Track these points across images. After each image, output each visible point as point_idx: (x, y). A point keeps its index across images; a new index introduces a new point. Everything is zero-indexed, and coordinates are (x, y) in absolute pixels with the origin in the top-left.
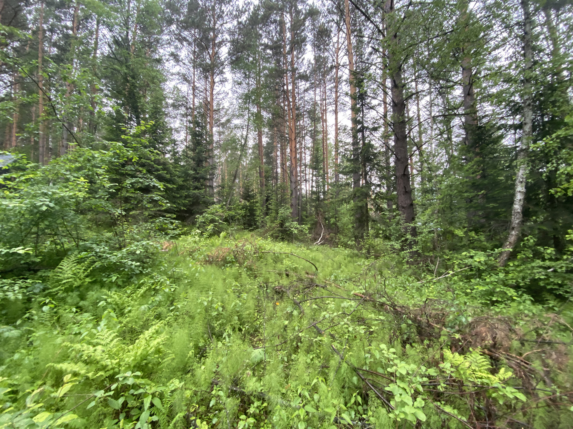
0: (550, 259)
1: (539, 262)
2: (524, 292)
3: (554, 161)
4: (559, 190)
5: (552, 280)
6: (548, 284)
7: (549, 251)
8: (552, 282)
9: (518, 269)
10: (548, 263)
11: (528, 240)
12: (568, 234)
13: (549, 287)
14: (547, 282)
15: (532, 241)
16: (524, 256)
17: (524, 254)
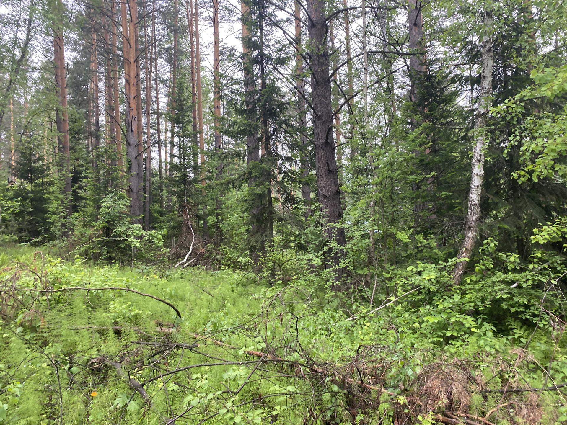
0: (514, 270)
1: (500, 276)
2: (484, 320)
3: (517, 133)
4: (523, 173)
5: (516, 299)
6: (512, 306)
7: (512, 259)
8: (517, 302)
9: (477, 287)
10: (511, 276)
11: (487, 243)
12: (533, 234)
13: (513, 310)
14: (511, 302)
15: (492, 245)
16: (484, 267)
17: (484, 265)
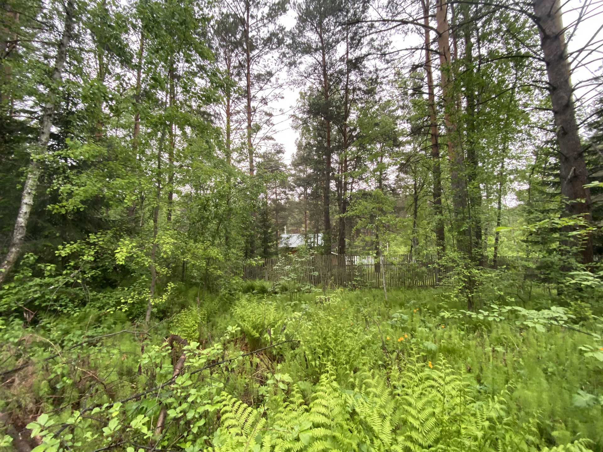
0: (50, 276)
1: (38, 280)
4: (57, 207)
6: (44, 302)
7: (49, 268)
8: (48, 299)
9: (14, 291)
10: (47, 280)
11: (28, 257)
12: (58, 250)
13: (44, 305)
14: (43, 299)
15: (32, 258)
16: (22, 276)
17: (23, 274)
